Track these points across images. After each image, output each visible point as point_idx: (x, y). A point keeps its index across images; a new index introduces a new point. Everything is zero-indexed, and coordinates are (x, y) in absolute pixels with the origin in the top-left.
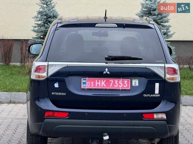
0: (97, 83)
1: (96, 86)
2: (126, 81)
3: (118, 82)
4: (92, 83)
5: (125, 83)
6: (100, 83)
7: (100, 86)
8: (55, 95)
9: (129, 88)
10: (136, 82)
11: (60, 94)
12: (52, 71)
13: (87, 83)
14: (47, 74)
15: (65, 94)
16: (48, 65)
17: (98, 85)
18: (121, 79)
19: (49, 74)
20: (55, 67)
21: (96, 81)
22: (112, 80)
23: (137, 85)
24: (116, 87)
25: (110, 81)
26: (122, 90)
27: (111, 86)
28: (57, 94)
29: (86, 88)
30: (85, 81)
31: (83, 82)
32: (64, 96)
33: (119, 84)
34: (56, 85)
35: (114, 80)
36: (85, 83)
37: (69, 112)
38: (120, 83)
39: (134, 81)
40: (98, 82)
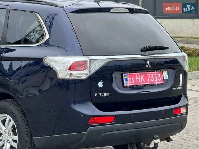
0: (137, 79)
1: (137, 82)
2: (159, 74)
3: (154, 76)
4: (133, 78)
5: (159, 77)
6: (139, 79)
7: (140, 82)
9: (163, 82)
10: (166, 75)
11: (104, 94)
15: (109, 94)
17: (138, 80)
18: (156, 72)
21: (136, 76)
23: (167, 78)
24: (153, 82)
25: (148, 75)
27: (149, 81)
28: (101, 95)
29: (129, 85)
30: (126, 77)
31: (125, 78)
33: (155, 79)
34: (100, 84)
35: (150, 74)
37: (115, 116)
38: (155, 77)
39: (164, 74)
40: (138, 77)
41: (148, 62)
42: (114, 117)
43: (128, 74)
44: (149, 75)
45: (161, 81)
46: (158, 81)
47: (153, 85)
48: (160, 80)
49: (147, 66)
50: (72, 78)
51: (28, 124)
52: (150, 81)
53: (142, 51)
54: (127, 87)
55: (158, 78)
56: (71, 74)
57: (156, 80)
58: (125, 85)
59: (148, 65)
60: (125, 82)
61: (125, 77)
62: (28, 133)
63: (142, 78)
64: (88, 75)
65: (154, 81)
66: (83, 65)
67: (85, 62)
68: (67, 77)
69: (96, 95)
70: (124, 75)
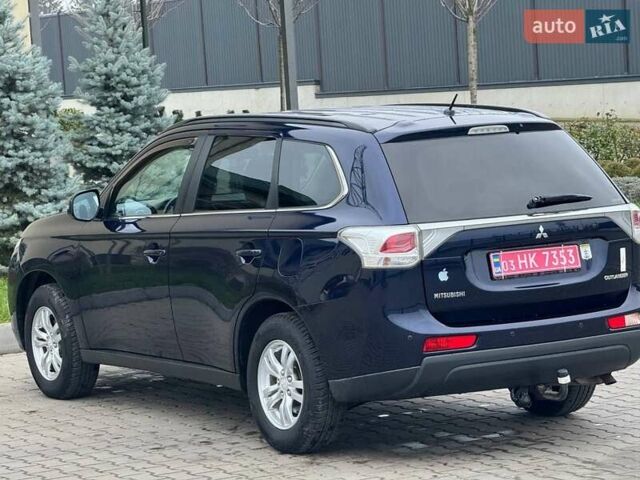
2: (571, 251)
3: (558, 255)
4: (512, 262)
5: (571, 255)
6: (525, 261)
8: (442, 300)
9: (579, 266)
10: (586, 251)
11: (452, 295)
12: (431, 244)
13: (502, 264)
14: (421, 251)
15: (462, 294)
16: (421, 232)
17: (523, 264)
19: (426, 253)
20: (436, 234)
22: (546, 252)
23: (591, 257)
26: (568, 271)
27: (547, 264)
28: (446, 295)
29: (503, 275)
30: (497, 260)
32: (461, 298)
34: (443, 276)
35: (550, 251)
36: (498, 264)
37: (477, 335)
40: (522, 259)
41: (541, 229)
42: (475, 337)
43: (501, 253)
44: (547, 253)
45: (576, 263)
46: (568, 264)
47: (557, 272)
48: (572, 263)
49: (539, 236)
50: (390, 266)
51: (318, 358)
52: (550, 265)
53: (529, 207)
54: (499, 279)
55: (568, 258)
56: (387, 259)
57: (564, 263)
58: (495, 275)
59: (542, 233)
60: (495, 270)
61: (493, 260)
62: (320, 374)
63: (532, 260)
64: (418, 260)
65: (560, 265)
66: (408, 241)
67: (412, 235)
68: (381, 266)
69: (436, 295)
70: (491, 255)
